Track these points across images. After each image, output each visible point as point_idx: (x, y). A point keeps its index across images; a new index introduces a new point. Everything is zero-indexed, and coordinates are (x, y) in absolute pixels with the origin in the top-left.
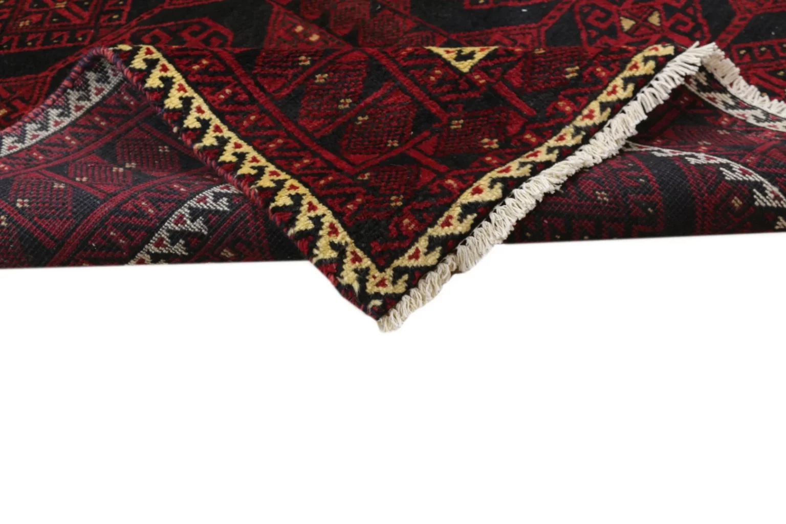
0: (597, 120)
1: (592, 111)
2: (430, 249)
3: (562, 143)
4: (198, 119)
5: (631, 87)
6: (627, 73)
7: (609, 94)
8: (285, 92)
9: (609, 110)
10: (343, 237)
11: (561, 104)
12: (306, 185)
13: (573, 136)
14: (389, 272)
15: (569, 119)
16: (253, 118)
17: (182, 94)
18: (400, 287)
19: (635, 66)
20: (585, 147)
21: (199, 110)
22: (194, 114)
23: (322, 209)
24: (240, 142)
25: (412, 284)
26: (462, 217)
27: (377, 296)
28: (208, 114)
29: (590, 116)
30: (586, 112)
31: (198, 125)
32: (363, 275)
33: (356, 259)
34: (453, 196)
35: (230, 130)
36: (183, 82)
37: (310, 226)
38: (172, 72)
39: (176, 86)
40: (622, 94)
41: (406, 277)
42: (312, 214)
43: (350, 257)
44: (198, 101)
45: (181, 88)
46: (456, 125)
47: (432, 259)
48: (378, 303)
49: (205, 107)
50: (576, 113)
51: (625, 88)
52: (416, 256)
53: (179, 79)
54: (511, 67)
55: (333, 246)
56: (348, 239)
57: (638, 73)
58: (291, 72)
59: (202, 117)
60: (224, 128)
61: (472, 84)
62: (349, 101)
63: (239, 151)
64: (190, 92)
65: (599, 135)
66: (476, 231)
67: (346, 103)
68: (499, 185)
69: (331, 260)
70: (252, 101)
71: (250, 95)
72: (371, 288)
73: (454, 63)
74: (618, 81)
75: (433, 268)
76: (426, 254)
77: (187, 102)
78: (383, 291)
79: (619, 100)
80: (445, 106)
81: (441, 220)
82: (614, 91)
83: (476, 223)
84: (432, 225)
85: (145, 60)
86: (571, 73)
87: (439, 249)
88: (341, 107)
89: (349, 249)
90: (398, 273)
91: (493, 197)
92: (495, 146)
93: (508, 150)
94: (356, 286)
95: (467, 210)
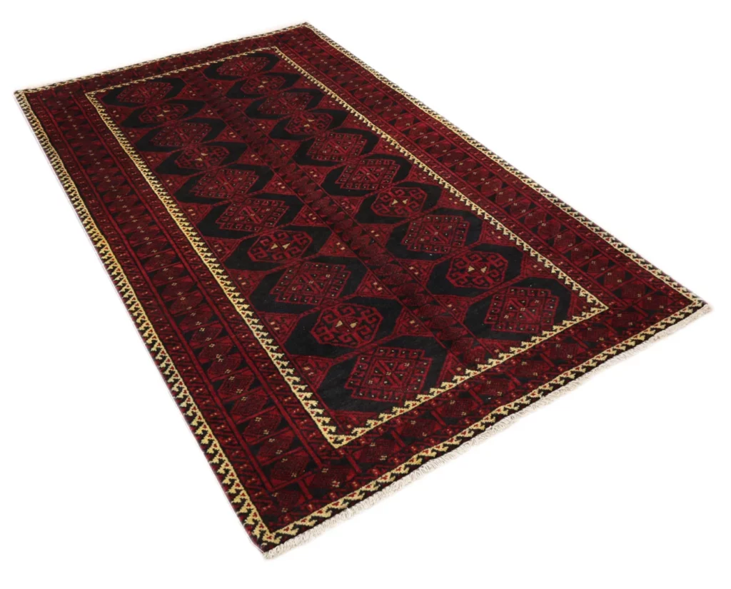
0: (388, 480)
1: (386, 476)
2: (294, 528)
3: (368, 489)
4: (214, 450)
5: (408, 469)
6: (408, 463)
7: (397, 470)
8: (254, 443)
9: (395, 477)
10: (258, 518)
11: (374, 470)
12: (249, 495)
13: (374, 486)
14: (274, 534)
15: (374, 478)
16: (237, 452)
17: (210, 438)
18: (277, 541)
19: (412, 461)
20: (379, 493)
21: (215, 446)
22: (212, 447)
23: (253, 507)
24: (229, 463)
25: (282, 542)
26: (310, 521)
27: (266, 542)
28: (218, 448)
29: (385, 478)
30: (384, 476)
31: (213, 452)
32: (262, 533)
33: (262, 526)
34: (309, 513)
35: (226, 456)
36: (211, 433)
37: (246, 511)
38: (208, 429)
39: (208, 435)
40: (402, 471)
41: (280, 537)
42: (248, 508)
43: (259, 525)
44: (216, 442)
45: (210, 436)
46: (325, 471)
47: (294, 533)
48: (266, 545)
49: (218, 445)
50: (380, 475)
51: (405, 469)
52: (287, 530)
53: (210, 431)
54: (357, 450)
55: (254, 520)
56: (260, 519)
57: (412, 464)
58: (259, 436)
59: (216, 449)
60: (224, 455)
61: (338, 454)
62: (281, 451)
63: (227, 468)
64: (213, 438)
65: (387, 488)
66: (316, 527)
67: (279, 452)
68: (331, 511)
69: (251, 525)
70: (239, 445)
71: (239, 442)
72: (265, 538)
73: (332, 444)
74: (403, 466)
75: (294, 536)
76: (292, 530)
77: (211, 442)
78: (269, 540)
79: (400, 474)
80: (322, 461)
81: (301, 520)
82: (399, 469)
83: (317, 524)
84: (297, 520)
85: (198, 422)
86: (383, 458)
87: (296, 529)
88: (277, 453)
89: (260, 523)
90: (278, 535)
91: (326, 516)
92: (338, 486)
93: (342, 490)
94: (258, 536)
95: (313, 518)
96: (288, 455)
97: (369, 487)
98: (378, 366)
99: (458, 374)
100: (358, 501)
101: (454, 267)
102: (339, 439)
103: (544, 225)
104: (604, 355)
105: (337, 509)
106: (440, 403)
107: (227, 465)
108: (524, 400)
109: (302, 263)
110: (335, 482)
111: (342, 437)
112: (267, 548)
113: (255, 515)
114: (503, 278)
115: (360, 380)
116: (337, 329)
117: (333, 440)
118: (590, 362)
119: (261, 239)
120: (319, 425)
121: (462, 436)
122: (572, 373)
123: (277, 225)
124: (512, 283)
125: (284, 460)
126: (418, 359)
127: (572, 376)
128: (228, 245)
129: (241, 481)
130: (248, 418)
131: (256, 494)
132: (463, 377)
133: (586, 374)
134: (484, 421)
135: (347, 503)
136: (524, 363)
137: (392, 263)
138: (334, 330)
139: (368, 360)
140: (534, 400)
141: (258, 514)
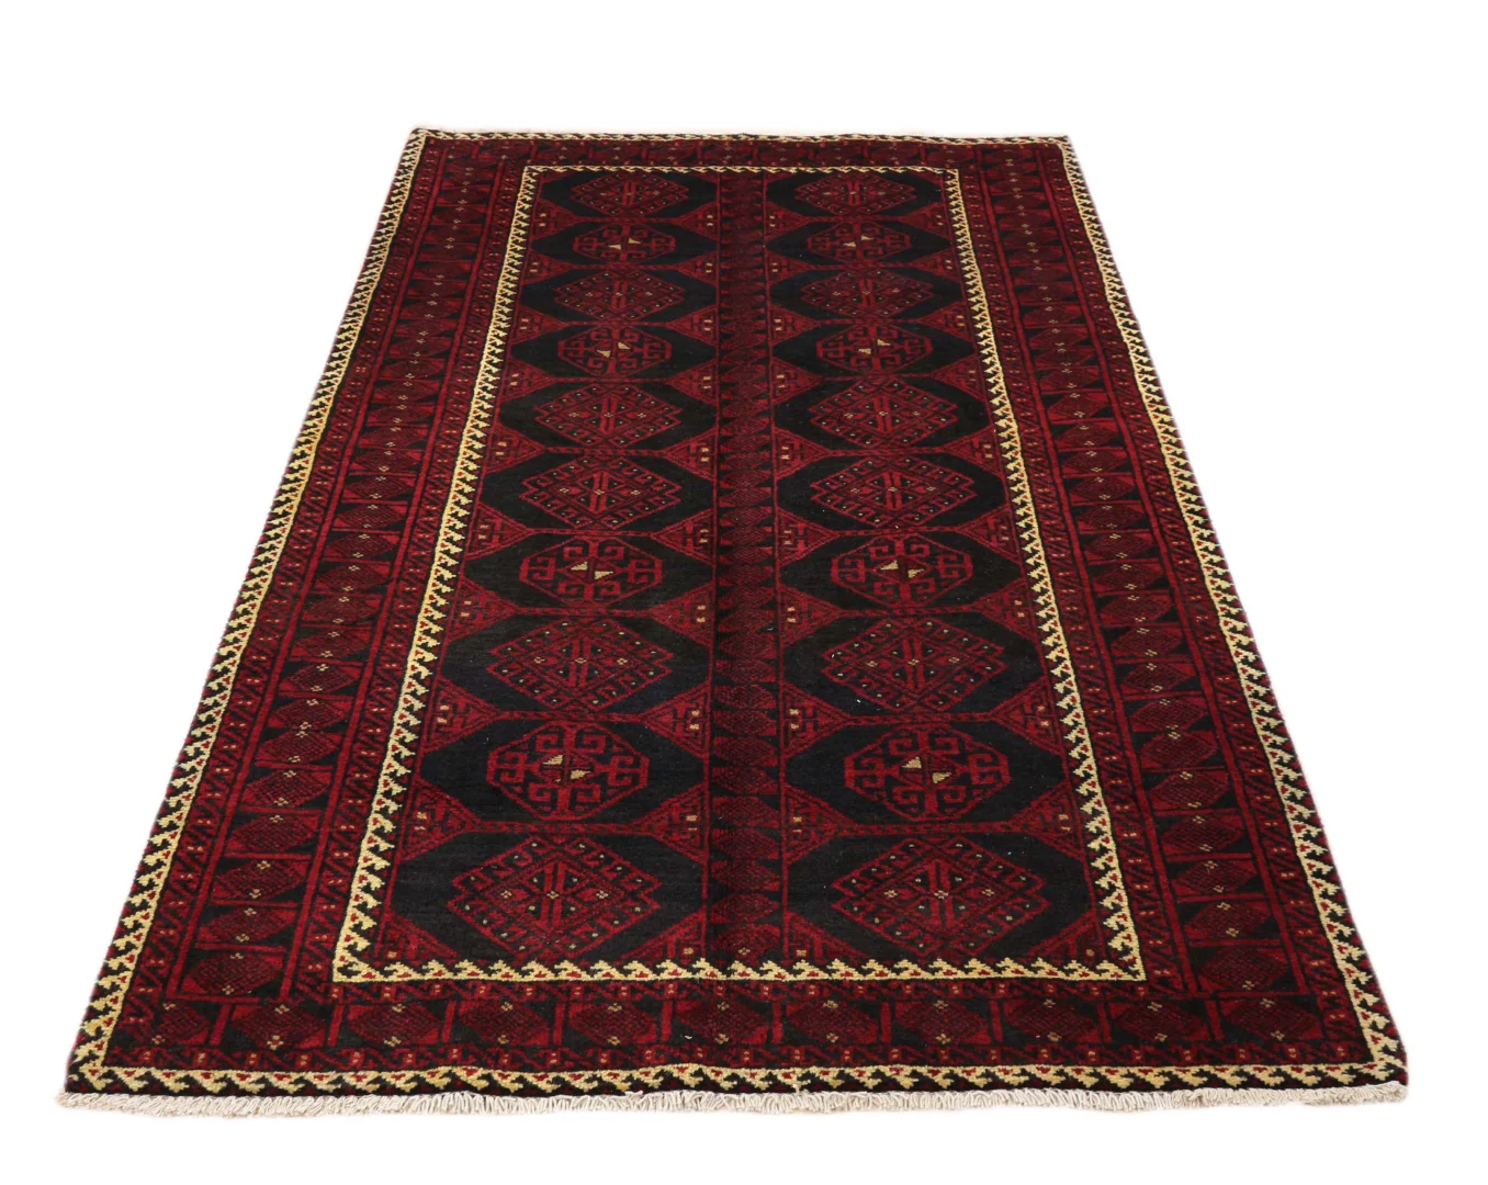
0: (363, 1087)
1: (365, 1077)
2: (141, 1078)
3: (315, 1082)
4: (150, 880)
7: (394, 1077)
8: (221, 902)
9: (379, 1087)
10: (109, 1029)
11: (356, 1054)
14: (106, 1069)
15: (345, 1069)
17: (163, 858)
18: (100, 1085)
21: (160, 875)
22: (153, 875)
25: (109, 1091)
26: (179, 1081)
27: (80, 1075)
28: (161, 881)
29: (359, 1079)
30: (361, 1073)
31: (146, 884)
32: (91, 1057)
33: (100, 1046)
34: (188, 1067)
35: (158, 902)
36: (172, 852)
38: (175, 842)
39: (166, 851)
40: (403, 1085)
41: (110, 1081)
43: (98, 1043)
44: (165, 869)
45: (167, 855)
46: (281, 1010)
47: (135, 1086)
48: (75, 1078)
49: (164, 876)
50: (355, 1069)
51: (408, 1082)
52: (129, 1074)
53: (173, 847)
54: (365, 1004)
55: (98, 1030)
56: (109, 1035)
58: (238, 893)
59: (155, 881)
60: (157, 897)
61: (328, 991)
62: (247, 939)
63: (142, 922)
64: (168, 861)
65: (352, 1099)
67: (242, 938)
69: (88, 1036)
70: (195, 893)
71: (199, 888)
72: (84, 1069)
73: (335, 970)
74: (409, 1074)
75: (131, 1092)
76: (136, 1080)
77: (159, 865)
78: (88, 1075)
79: (395, 1087)
80: (293, 990)
82: (398, 1079)
84: (158, 1068)
85: (172, 823)
86: (393, 1041)
87: (145, 1083)
88: (238, 938)
89: (103, 1040)
90: (109, 1075)
91: (209, 1089)
92: (274, 1047)
93: (275, 1059)
94: (79, 1059)
95: (187, 1079)
96: (253, 952)
97: (321, 1078)
98: (548, 871)
99: (679, 960)
100: (284, 1093)
101: (885, 746)
102: (355, 968)
103: (1174, 736)
104: (1024, 1072)
105: (237, 1086)
106: (590, 997)
107: (146, 917)
108: (758, 1077)
109: (600, 618)
110: (276, 1037)
111: (363, 968)
112: (77, 1085)
113: (108, 1023)
115: (490, 881)
116: (543, 768)
117: (341, 964)
118: (976, 1074)
119: (570, 545)
120: (347, 926)
121: (567, 1079)
122: (914, 1074)
123: (625, 528)
125: (238, 955)
126: (633, 896)
127: (907, 1082)
128: (505, 532)
129: (141, 956)
130: (250, 855)
131: (142, 990)
132: (680, 970)
133: (948, 1093)
134: (636, 1074)
135: (262, 1086)
136: (832, 1004)
137: (768, 686)
138: (534, 767)
139: (540, 852)
140: (778, 1087)
141: (114, 1023)
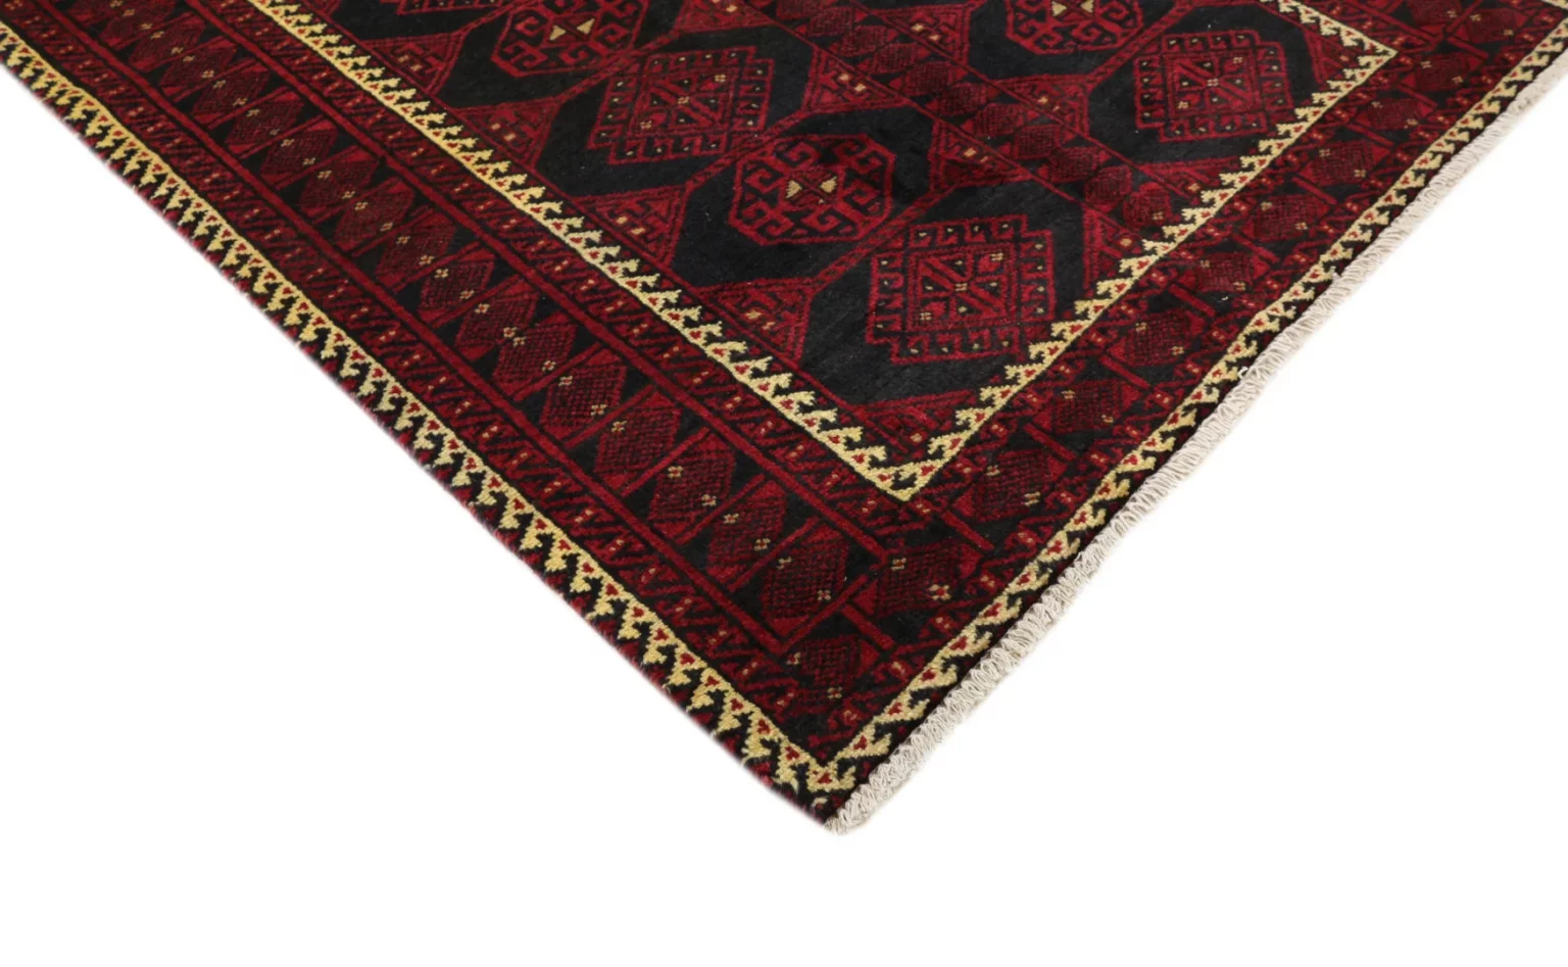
0: (1065, 552)
1: (1058, 543)
2: (878, 736)
3: (1025, 587)
4: (587, 580)
5: (1102, 513)
6: (1096, 498)
7: (1077, 522)
8: (689, 535)
9: (1078, 540)
10: (775, 733)
11: (1021, 535)
12: (727, 678)
13: (1038, 576)
14: (833, 766)
15: (1031, 554)
16: (652, 571)
17: (565, 551)
18: (848, 781)
19: (1106, 490)
20: (1053, 589)
21: (587, 568)
22: (581, 574)
23: (748, 707)
24: (641, 606)
25: (862, 779)
26: (912, 705)
27: (821, 793)
28: (598, 572)
29: (1057, 549)
30: (1051, 544)
31: (587, 587)
32: (801, 772)
33: (792, 755)
34: (900, 686)
35: (626, 590)
36: (565, 538)
37: (737, 725)
38: (551, 528)
39: (557, 544)
40: (1091, 522)
41: (853, 769)
42: (738, 711)
43: (784, 753)
44: (585, 558)
45: (563, 545)
46: (898, 565)
47: (881, 748)
48: (822, 800)
49: (594, 564)
50: (1040, 546)
51: (1095, 515)
52: (862, 745)
53: (559, 535)
54: (959, 493)
55: (765, 743)
56: (782, 736)
57: (1108, 497)
58: (694, 514)
59: (591, 576)
60: (619, 587)
61: (915, 515)
62: (767, 541)
63: (640, 620)
64: (575, 549)
65: (1069, 571)
66: (930, 718)
67: (763, 545)
68: (954, 667)
69: (764, 758)
70: (650, 550)
71: (646, 543)
72: (813, 785)
73: (890, 492)
74: (1087, 507)
75: (884, 758)
76: (874, 742)
77: (572, 560)
78: (827, 787)
79: (1089, 528)
80: (882, 541)
81: (888, 708)
82: (1083, 519)
83: (929, 710)
84: (878, 713)
85: (517, 517)
86: (1031, 499)
87: (888, 736)
88: (758, 548)
89: (784, 745)
90: (844, 765)
91: (947, 683)
92: (946, 596)
93: (962, 604)
94: (795, 784)
95: (917, 696)
96: (790, 546)
97: (1025, 580)
98: (928, 273)
99: (1129, 253)
100: (1011, 623)
101: (1018, 9)
102: (905, 475)
104: (1435, 154)
105: (967, 656)
106: (1113, 334)
107: (638, 613)
108: (1298, 291)
109: (642, 60)
110: (935, 588)
111: (908, 469)
112: (827, 809)
113: (763, 727)
114: (1139, 18)
115: (897, 316)
116: (793, 201)
117: (889, 482)
118: (1410, 178)
119: (515, 21)
120: (839, 449)
121: (1194, 402)
122: (1381, 210)
124: (1164, 27)
125: (782, 561)
126: (1016, 240)
127: (1383, 219)
128: (433, 50)
129: (691, 647)
130: (647, 475)
131: (746, 671)
132: (1143, 259)
133: (1408, 208)
134: (1231, 357)
135: (988, 635)
136: (1266, 205)
137: (866, 21)
138: (784, 205)
139: (898, 263)
140: (1321, 288)
141: (769, 722)
